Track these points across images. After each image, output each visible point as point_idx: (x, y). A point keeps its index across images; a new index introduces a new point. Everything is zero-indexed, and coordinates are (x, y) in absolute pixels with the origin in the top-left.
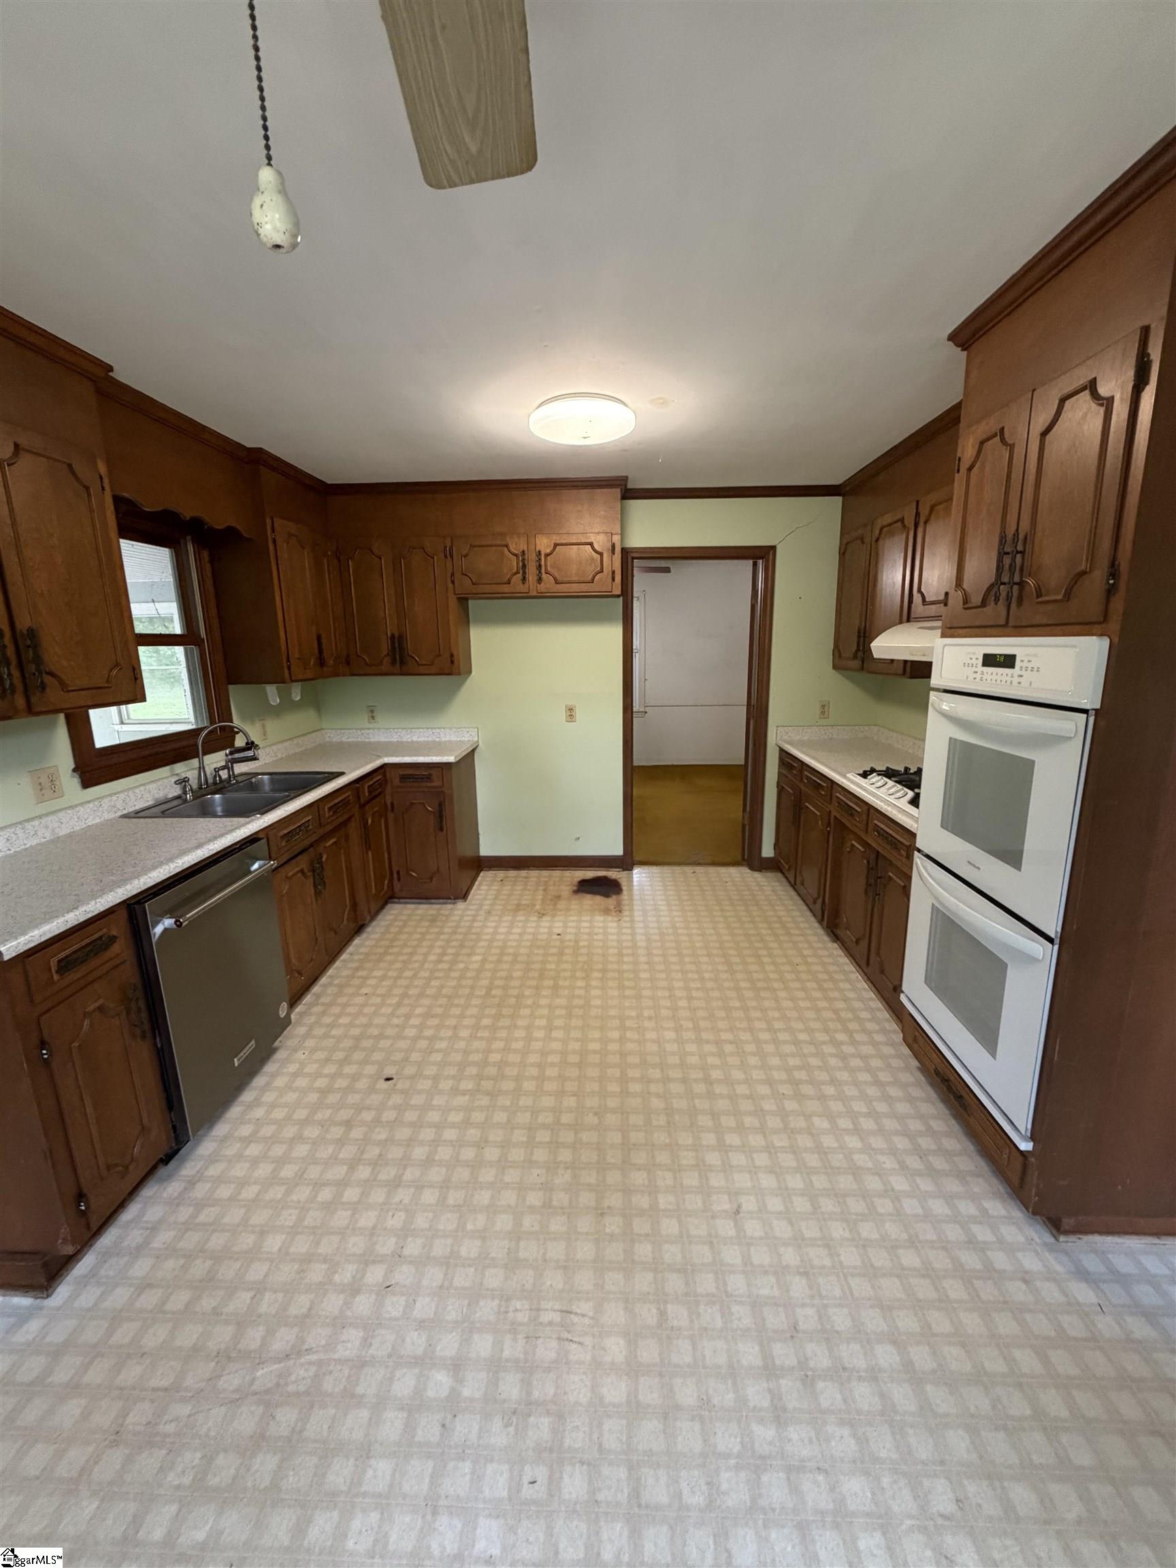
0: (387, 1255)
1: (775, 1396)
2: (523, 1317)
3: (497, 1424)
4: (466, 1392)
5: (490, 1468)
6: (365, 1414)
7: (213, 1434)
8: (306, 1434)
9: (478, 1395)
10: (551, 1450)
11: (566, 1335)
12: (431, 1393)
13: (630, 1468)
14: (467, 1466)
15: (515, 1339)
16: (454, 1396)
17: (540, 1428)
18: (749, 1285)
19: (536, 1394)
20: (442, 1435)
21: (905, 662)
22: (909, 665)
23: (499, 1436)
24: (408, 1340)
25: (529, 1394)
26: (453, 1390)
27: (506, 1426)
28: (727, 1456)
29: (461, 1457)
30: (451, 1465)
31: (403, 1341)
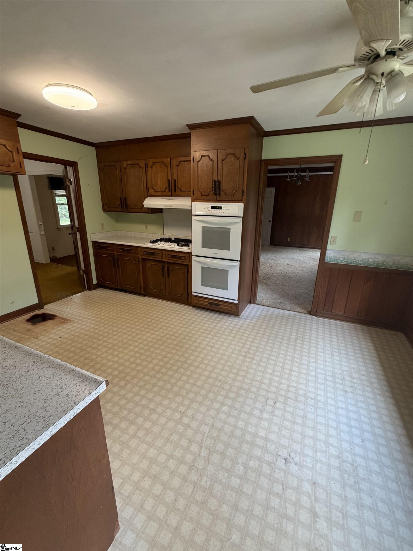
0: (181, 416)
1: (249, 358)
2: (217, 389)
3: (239, 399)
4: (230, 404)
5: (247, 402)
6: (226, 426)
7: (215, 468)
8: (226, 441)
9: (231, 401)
10: (247, 391)
11: (225, 382)
12: (227, 411)
13: (254, 381)
14: (245, 407)
15: (222, 392)
16: (229, 406)
17: (242, 392)
18: (229, 352)
19: (235, 391)
20: (237, 410)
21: (148, 208)
22: (149, 209)
23: (241, 399)
24: (211, 414)
25: (235, 392)
26: (228, 406)
27: (240, 397)
28: (256, 367)
29: (243, 407)
30: (244, 409)
31: (211, 415)
